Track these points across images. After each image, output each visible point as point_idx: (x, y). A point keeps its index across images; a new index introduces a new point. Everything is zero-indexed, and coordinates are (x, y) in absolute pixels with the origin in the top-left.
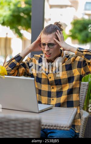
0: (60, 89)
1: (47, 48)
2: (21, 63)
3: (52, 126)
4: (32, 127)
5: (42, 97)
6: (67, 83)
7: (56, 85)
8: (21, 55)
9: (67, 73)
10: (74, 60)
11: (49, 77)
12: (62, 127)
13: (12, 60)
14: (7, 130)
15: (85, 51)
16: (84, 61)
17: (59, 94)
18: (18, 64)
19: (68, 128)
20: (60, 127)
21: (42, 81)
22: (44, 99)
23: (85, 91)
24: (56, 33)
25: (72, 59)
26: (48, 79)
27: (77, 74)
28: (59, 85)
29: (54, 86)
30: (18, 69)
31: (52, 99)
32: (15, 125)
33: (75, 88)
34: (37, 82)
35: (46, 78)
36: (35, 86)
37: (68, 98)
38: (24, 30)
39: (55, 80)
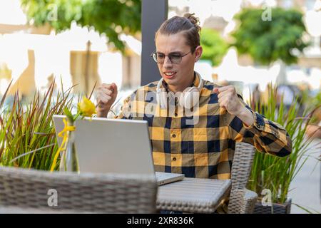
3: (180, 206)
4: (143, 195)
12: (200, 207)
14: (100, 200)
19: (209, 208)
20: (195, 206)
23: (250, 151)
32: (113, 190)
38: (127, 34)
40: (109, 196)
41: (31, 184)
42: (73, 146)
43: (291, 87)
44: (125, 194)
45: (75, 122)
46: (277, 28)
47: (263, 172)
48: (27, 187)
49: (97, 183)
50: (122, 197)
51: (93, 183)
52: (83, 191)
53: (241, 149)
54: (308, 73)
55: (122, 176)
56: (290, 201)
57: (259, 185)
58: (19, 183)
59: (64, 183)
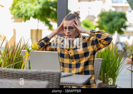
0: (79, 62)
1: (68, 31)
2: (48, 43)
3: (71, 84)
4: (55, 78)
5: (65, 68)
6: (84, 57)
7: (76, 58)
8: (48, 37)
9: (83, 49)
10: (89, 40)
11: (70, 53)
12: (78, 84)
13: (41, 40)
15: (96, 32)
16: (97, 40)
17: (78, 65)
18: (46, 44)
20: (76, 84)
21: (65, 56)
22: (66, 70)
23: (100, 65)
24: (75, 19)
25: (87, 38)
26: (69, 55)
27: (91, 50)
28: (77, 59)
29: (74, 60)
30: (46, 47)
31: (72, 69)
32: (44, 76)
33: (90, 61)
34: (61, 57)
35: (67, 54)
36: (59, 61)
37: (84, 68)
38: (53, 22)
39: (74, 55)
40: (42, 78)
41: (13, 74)
42: (29, 61)
43: (121, 44)
44: (48, 78)
45: (30, 52)
46: (115, 20)
47: (105, 74)
48: (11, 75)
49: (38, 73)
50: (47, 79)
51: (36, 73)
52: (32, 76)
53: (96, 64)
54: (129, 38)
55: (47, 71)
56: (117, 85)
57: (104, 79)
58: (8, 74)
59: (25, 73)
